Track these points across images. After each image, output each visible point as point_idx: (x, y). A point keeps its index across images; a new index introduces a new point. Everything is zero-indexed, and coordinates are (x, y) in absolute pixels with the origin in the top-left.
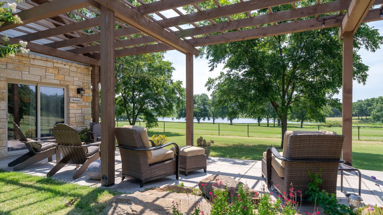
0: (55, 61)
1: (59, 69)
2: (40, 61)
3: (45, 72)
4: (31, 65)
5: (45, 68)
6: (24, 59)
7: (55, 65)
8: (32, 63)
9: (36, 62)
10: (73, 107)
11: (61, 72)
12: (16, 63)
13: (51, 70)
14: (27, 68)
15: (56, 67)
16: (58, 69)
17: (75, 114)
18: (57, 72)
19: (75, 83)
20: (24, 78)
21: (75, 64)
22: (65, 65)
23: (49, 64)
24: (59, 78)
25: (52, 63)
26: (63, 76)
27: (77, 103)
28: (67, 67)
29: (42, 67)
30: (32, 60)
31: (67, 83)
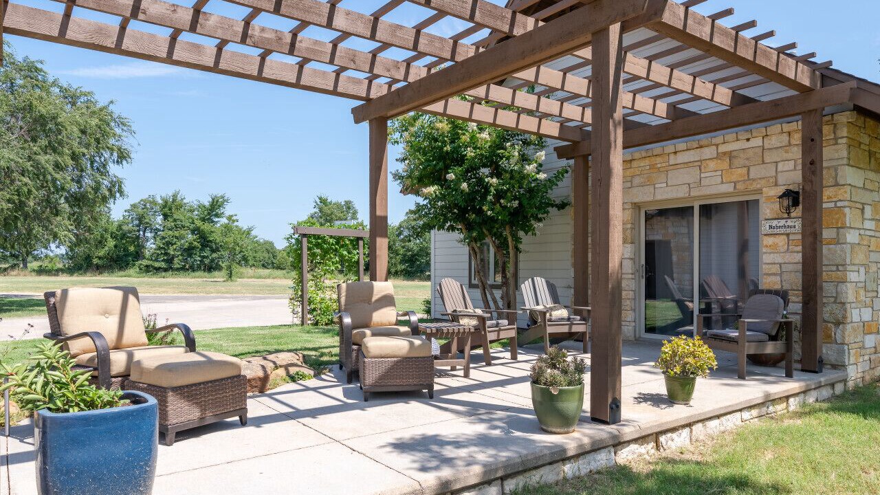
0: (719, 140)
1: (734, 154)
2: (688, 152)
3: (699, 172)
4: (671, 167)
5: (699, 163)
6: (659, 160)
7: (722, 148)
8: (672, 162)
9: (682, 158)
10: (774, 247)
11: (736, 162)
12: (645, 172)
13: (712, 165)
14: (663, 175)
15: (724, 153)
16: (730, 155)
17: (781, 266)
18: (725, 165)
19: (781, 180)
20: (659, 197)
21: (775, 128)
22: (748, 140)
23: (709, 152)
24: (734, 178)
25: (714, 147)
26: (744, 170)
27: (788, 235)
28: (757, 142)
29: (691, 165)
30: (672, 156)
31: (755, 184)
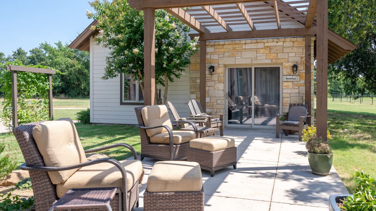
0: (265, 41)
1: (271, 47)
2: (251, 44)
3: (256, 53)
4: (243, 50)
5: (256, 50)
6: (237, 46)
7: (266, 44)
8: (244, 48)
9: (248, 46)
10: (288, 86)
11: (272, 51)
12: (230, 51)
13: (262, 51)
14: (239, 53)
15: (267, 47)
16: (270, 48)
17: (290, 95)
18: (268, 52)
19: (290, 60)
20: (237, 63)
21: (288, 39)
22: (277, 42)
23: (260, 45)
24: (271, 57)
25: (263, 44)
26: (275, 55)
27: (293, 82)
28: (280, 44)
29: (253, 50)
30: (244, 45)
31: (280, 60)
